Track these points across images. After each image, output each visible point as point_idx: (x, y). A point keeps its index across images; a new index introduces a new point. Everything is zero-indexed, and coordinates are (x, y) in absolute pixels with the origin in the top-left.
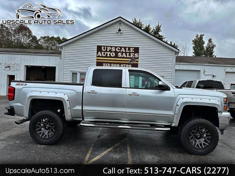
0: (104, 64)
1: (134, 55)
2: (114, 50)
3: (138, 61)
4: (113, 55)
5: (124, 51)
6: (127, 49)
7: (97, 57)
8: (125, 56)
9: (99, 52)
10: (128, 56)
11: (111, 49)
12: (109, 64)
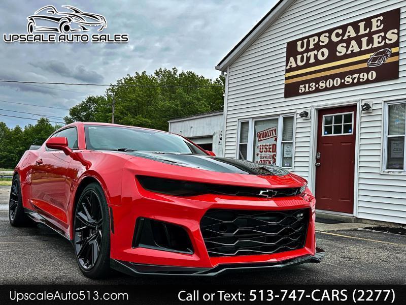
0: (301, 86)
1: (384, 38)
2: (326, 40)
3: (397, 54)
4: (323, 54)
5: (353, 34)
6: (362, 25)
7: (287, 71)
8: (357, 49)
9: (292, 59)
10: (365, 47)
11: (319, 40)
12: (314, 84)
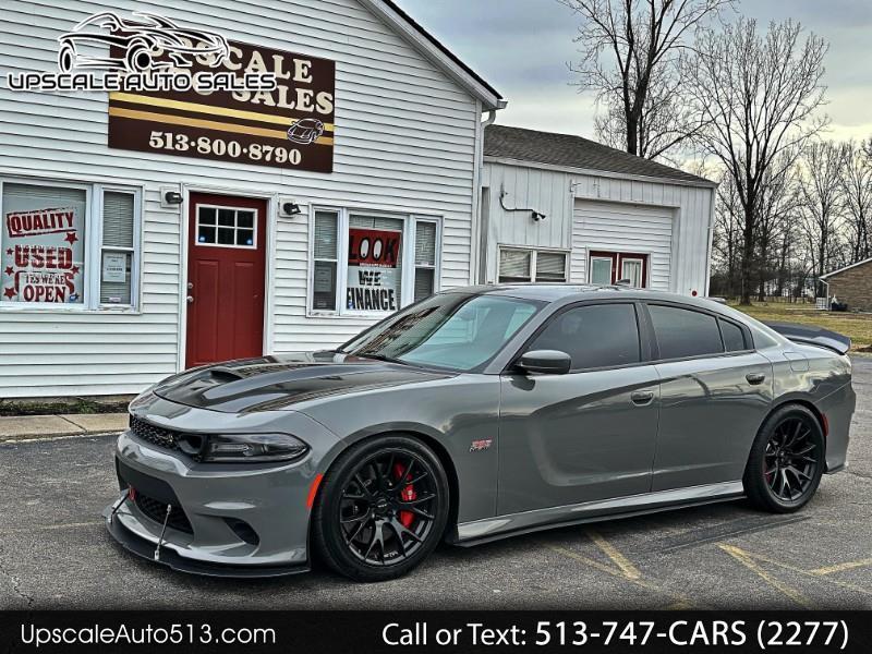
1: (313, 101)
3: (330, 134)
6: (278, 60)
8: (270, 102)
10: (283, 103)
